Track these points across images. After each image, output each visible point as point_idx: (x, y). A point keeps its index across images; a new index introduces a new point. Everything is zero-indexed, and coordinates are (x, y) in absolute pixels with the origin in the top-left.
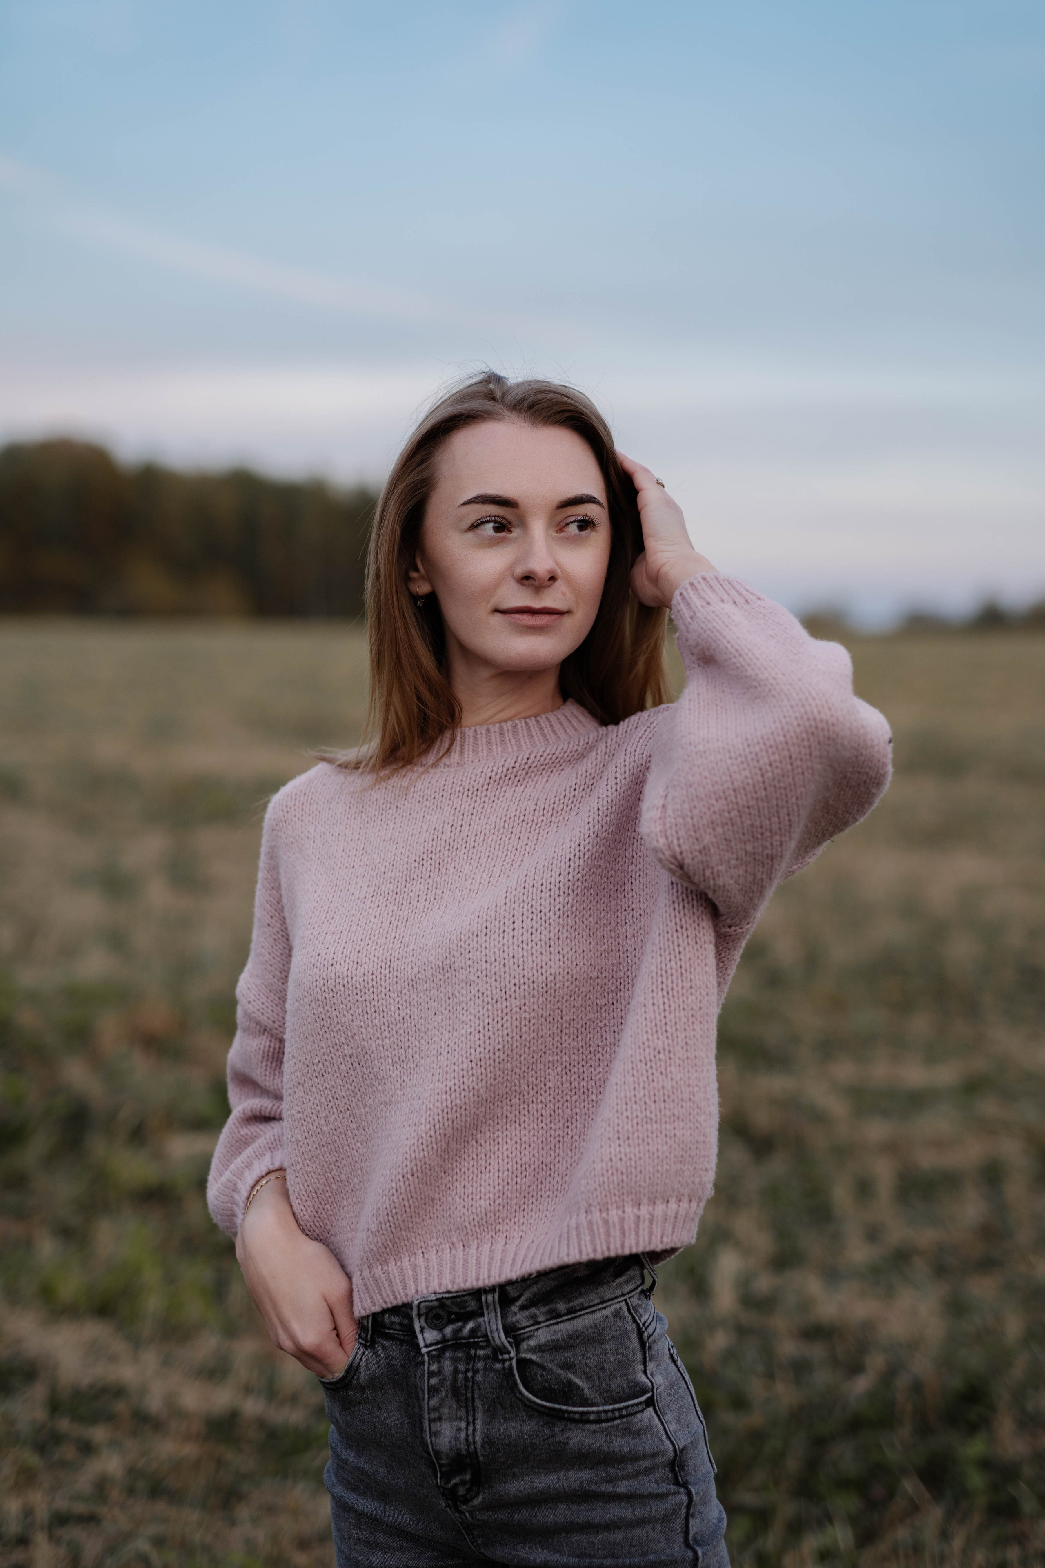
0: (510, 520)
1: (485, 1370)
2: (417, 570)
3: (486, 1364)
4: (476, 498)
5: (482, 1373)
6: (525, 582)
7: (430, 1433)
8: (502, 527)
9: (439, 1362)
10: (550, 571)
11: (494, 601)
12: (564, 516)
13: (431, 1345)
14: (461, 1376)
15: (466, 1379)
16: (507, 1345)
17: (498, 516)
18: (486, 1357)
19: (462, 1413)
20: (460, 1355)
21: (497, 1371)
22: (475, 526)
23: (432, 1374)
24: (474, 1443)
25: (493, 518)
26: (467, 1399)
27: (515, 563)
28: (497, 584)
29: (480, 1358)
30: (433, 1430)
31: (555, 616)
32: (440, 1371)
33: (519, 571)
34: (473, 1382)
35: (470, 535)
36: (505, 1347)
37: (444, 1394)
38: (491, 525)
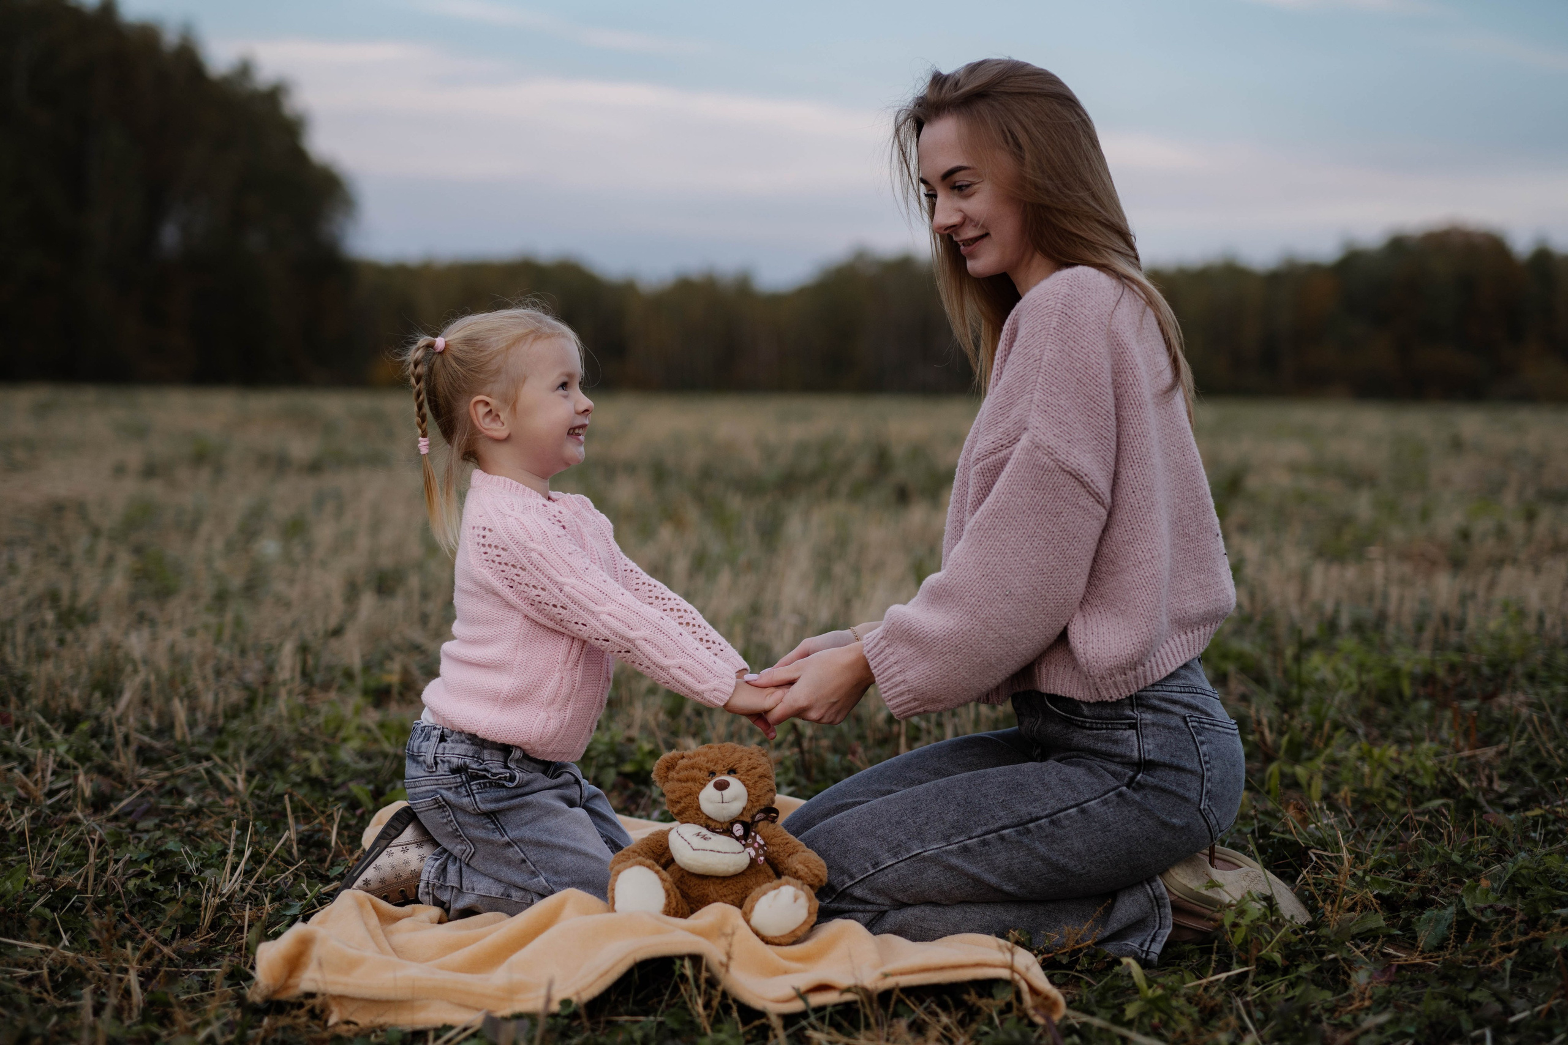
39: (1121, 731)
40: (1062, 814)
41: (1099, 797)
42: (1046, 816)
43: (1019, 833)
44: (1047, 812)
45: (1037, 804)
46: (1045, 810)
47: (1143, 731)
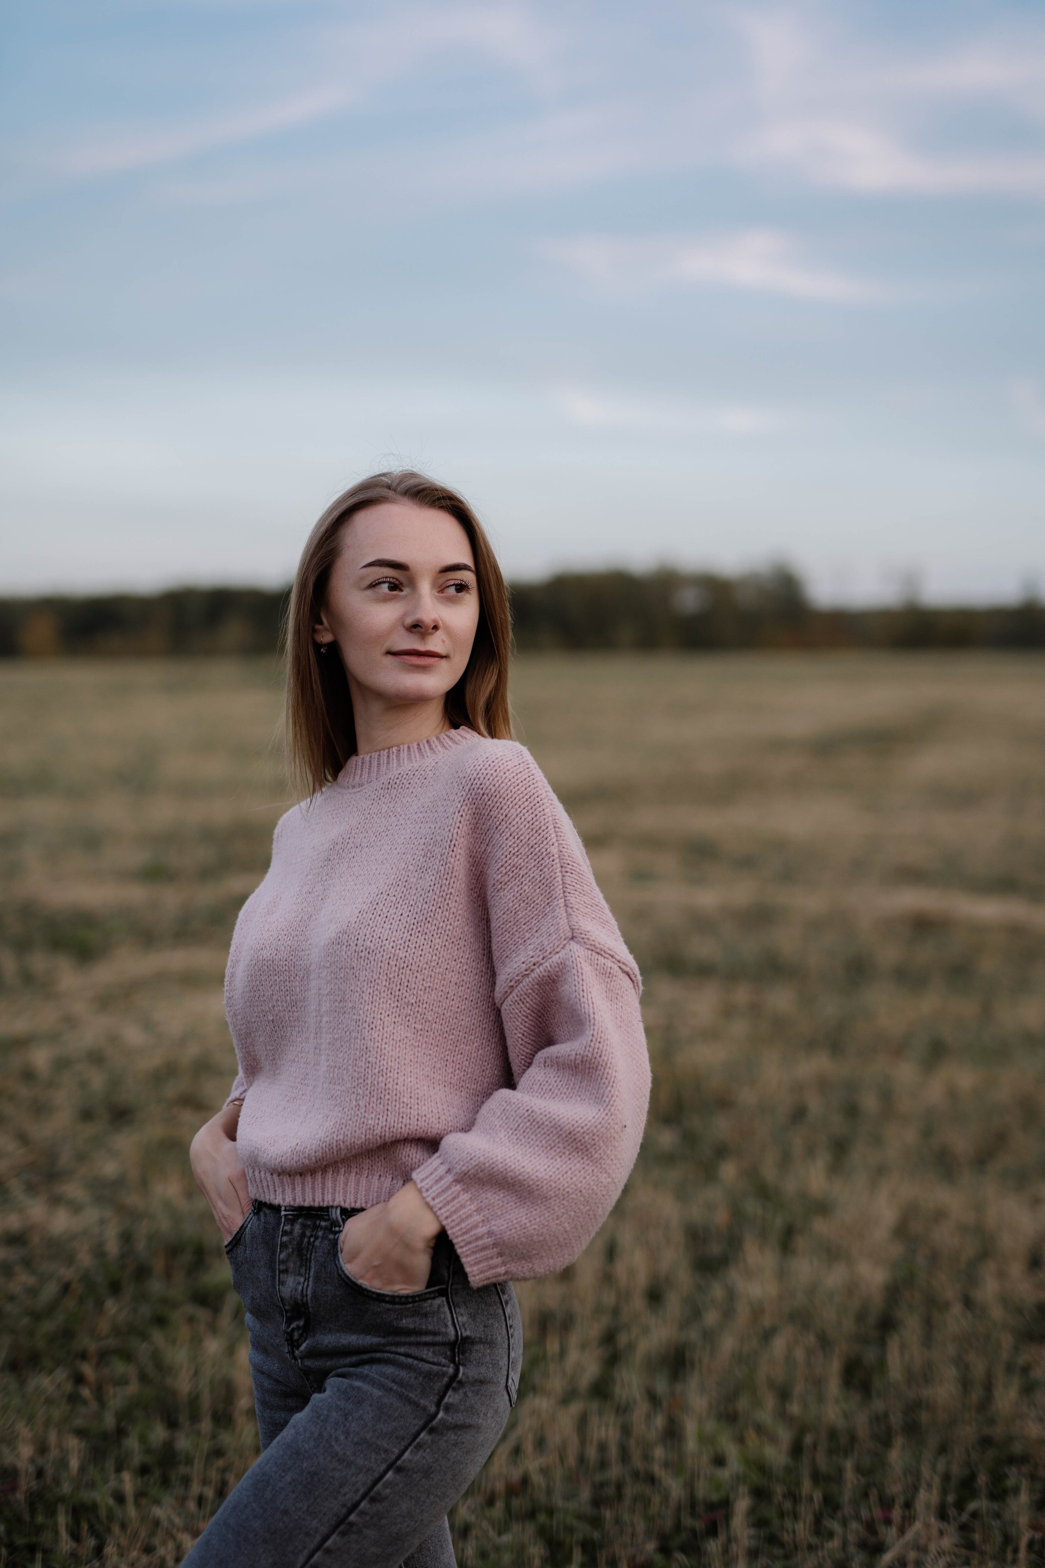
0: (401, 581)
1: (323, 1238)
2: (321, 623)
3: (324, 1233)
4: (375, 561)
5: (320, 1239)
6: (414, 630)
7: (279, 1281)
8: (395, 586)
9: (292, 1225)
10: (435, 621)
11: (387, 645)
12: (445, 579)
13: (289, 1211)
14: (306, 1240)
15: (309, 1242)
16: (340, 1220)
17: (393, 578)
18: (326, 1228)
19: (303, 1271)
20: (309, 1223)
21: (330, 1240)
22: (373, 585)
23: (285, 1233)
24: (307, 1295)
25: (388, 579)
26: (307, 1259)
27: (405, 615)
28: (390, 631)
29: (321, 1228)
30: (281, 1279)
31: (437, 659)
32: (291, 1232)
33: (409, 621)
34: (313, 1246)
35: (369, 592)
36: (338, 1221)
37: (290, 1250)
38: (386, 585)
39: (429, 1301)
40: (379, 1486)
41: (410, 1445)
42: (363, 1497)
43: (343, 1534)
44: (361, 1492)
45: (346, 1489)
46: (357, 1490)
47: (454, 1298)
